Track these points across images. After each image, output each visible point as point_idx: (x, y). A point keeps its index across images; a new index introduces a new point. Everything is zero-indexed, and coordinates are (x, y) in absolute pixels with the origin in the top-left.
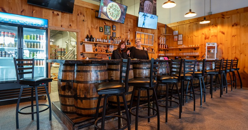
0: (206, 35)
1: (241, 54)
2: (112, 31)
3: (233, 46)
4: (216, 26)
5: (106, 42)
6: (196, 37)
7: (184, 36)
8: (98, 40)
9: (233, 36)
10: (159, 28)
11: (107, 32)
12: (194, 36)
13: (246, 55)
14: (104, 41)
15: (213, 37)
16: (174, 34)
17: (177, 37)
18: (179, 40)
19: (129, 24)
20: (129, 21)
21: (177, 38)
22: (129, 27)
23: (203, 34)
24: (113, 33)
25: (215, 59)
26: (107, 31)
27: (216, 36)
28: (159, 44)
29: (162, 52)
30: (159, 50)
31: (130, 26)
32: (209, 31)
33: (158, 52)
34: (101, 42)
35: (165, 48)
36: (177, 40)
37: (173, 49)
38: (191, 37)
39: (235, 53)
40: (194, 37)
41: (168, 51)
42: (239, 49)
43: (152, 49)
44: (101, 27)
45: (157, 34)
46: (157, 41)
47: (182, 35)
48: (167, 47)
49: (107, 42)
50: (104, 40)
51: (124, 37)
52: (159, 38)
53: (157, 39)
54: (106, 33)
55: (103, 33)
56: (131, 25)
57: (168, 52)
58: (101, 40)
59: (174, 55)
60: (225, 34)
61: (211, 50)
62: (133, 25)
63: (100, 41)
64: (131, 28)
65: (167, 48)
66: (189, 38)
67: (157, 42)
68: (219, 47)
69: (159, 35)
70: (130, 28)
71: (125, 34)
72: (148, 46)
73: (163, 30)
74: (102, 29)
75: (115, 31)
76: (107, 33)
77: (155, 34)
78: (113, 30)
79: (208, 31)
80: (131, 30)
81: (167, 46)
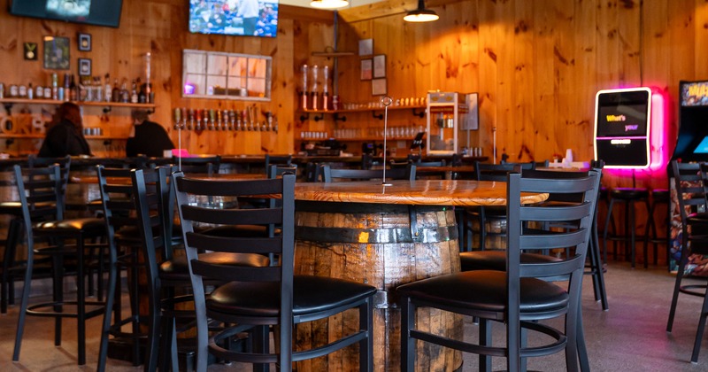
0: (449, 62)
1: (537, 132)
2: (75, 54)
3: (517, 105)
4: (475, 27)
5: (48, 95)
6: (423, 65)
7: (390, 61)
8: (14, 92)
9: (517, 68)
10: (302, 27)
11: (54, 59)
12: (417, 64)
13: (547, 139)
14: (39, 93)
15: (468, 67)
16: (362, 53)
17: (369, 62)
18: (376, 76)
19: (152, 22)
20: (150, 11)
21: (370, 68)
22: (153, 34)
23: (442, 57)
24: (79, 60)
25: (455, 151)
26: (55, 55)
27: (475, 66)
28: (299, 94)
29: (321, 125)
30: (302, 118)
31: (158, 29)
32: (457, 43)
33: (298, 126)
34: (26, 97)
35: (330, 106)
36: (370, 77)
37: (357, 113)
38: (411, 66)
39: (523, 129)
40: (418, 68)
41: (344, 119)
42: (533, 114)
43: (266, 115)
44: (31, 44)
45: (290, 55)
46: (291, 81)
47: (383, 58)
48: (338, 104)
49: (52, 98)
50: (40, 89)
51: (126, 73)
52: (298, 71)
53: (289, 74)
54: (51, 62)
55: (37, 65)
56: (162, 24)
57: (344, 123)
58: (27, 90)
59: (363, 135)
60: (499, 58)
61: (447, 120)
62: (168, 25)
63: (23, 93)
64: (161, 35)
65: (335, 107)
66: (405, 70)
67: (290, 86)
68: (484, 105)
69: (301, 57)
70: (158, 38)
71: (132, 61)
72: (246, 104)
73: (321, 35)
74: (35, 51)
75: (89, 55)
76: (57, 63)
77: (278, 54)
78: (79, 49)
79: (455, 47)
80: (160, 46)
81: (338, 99)
